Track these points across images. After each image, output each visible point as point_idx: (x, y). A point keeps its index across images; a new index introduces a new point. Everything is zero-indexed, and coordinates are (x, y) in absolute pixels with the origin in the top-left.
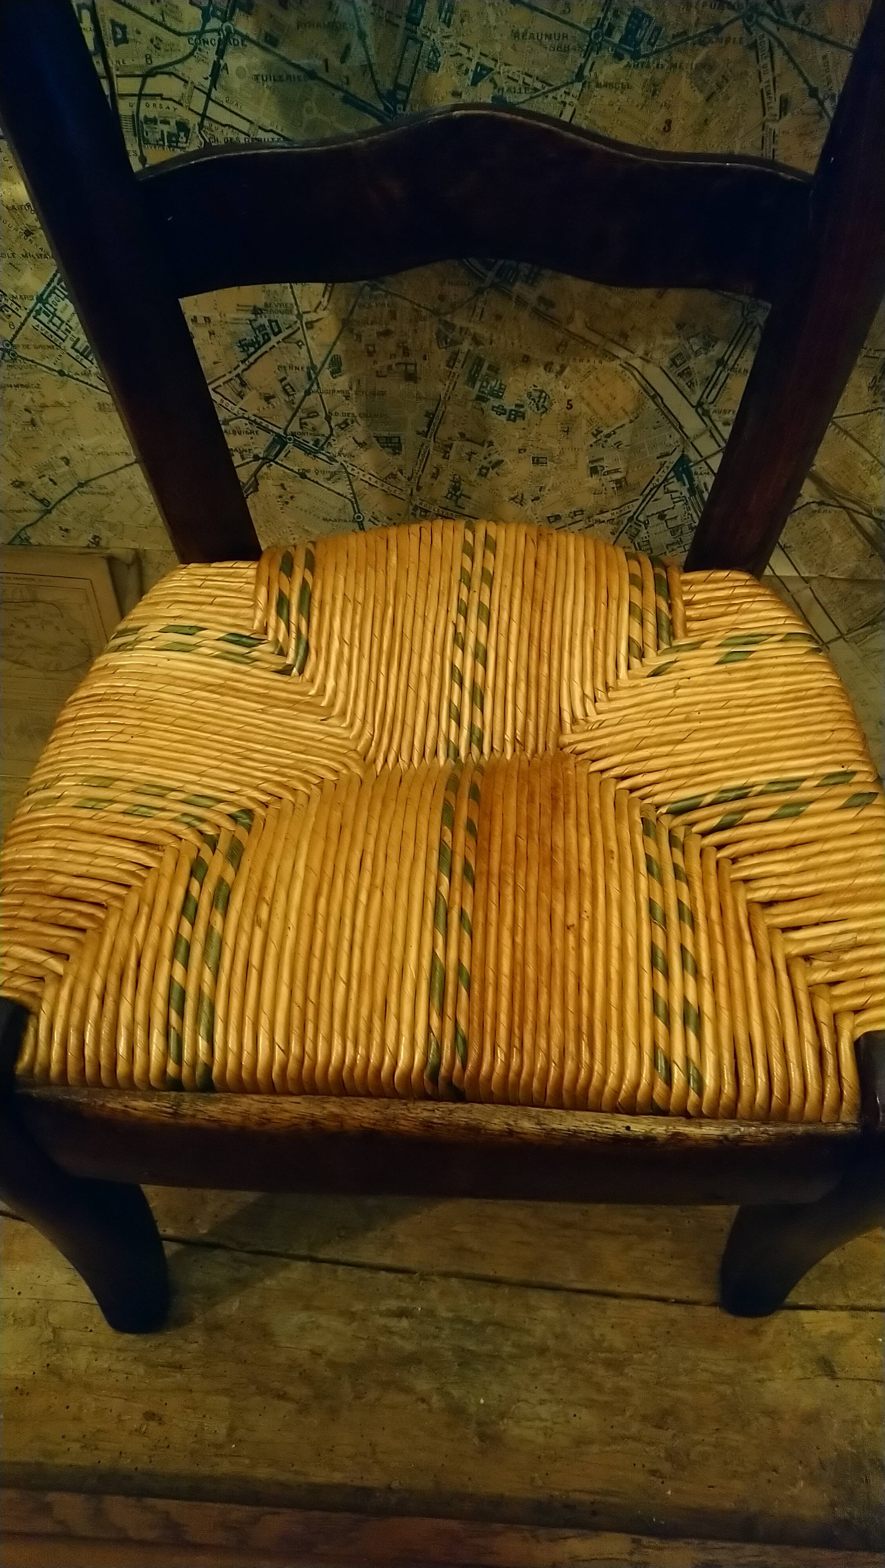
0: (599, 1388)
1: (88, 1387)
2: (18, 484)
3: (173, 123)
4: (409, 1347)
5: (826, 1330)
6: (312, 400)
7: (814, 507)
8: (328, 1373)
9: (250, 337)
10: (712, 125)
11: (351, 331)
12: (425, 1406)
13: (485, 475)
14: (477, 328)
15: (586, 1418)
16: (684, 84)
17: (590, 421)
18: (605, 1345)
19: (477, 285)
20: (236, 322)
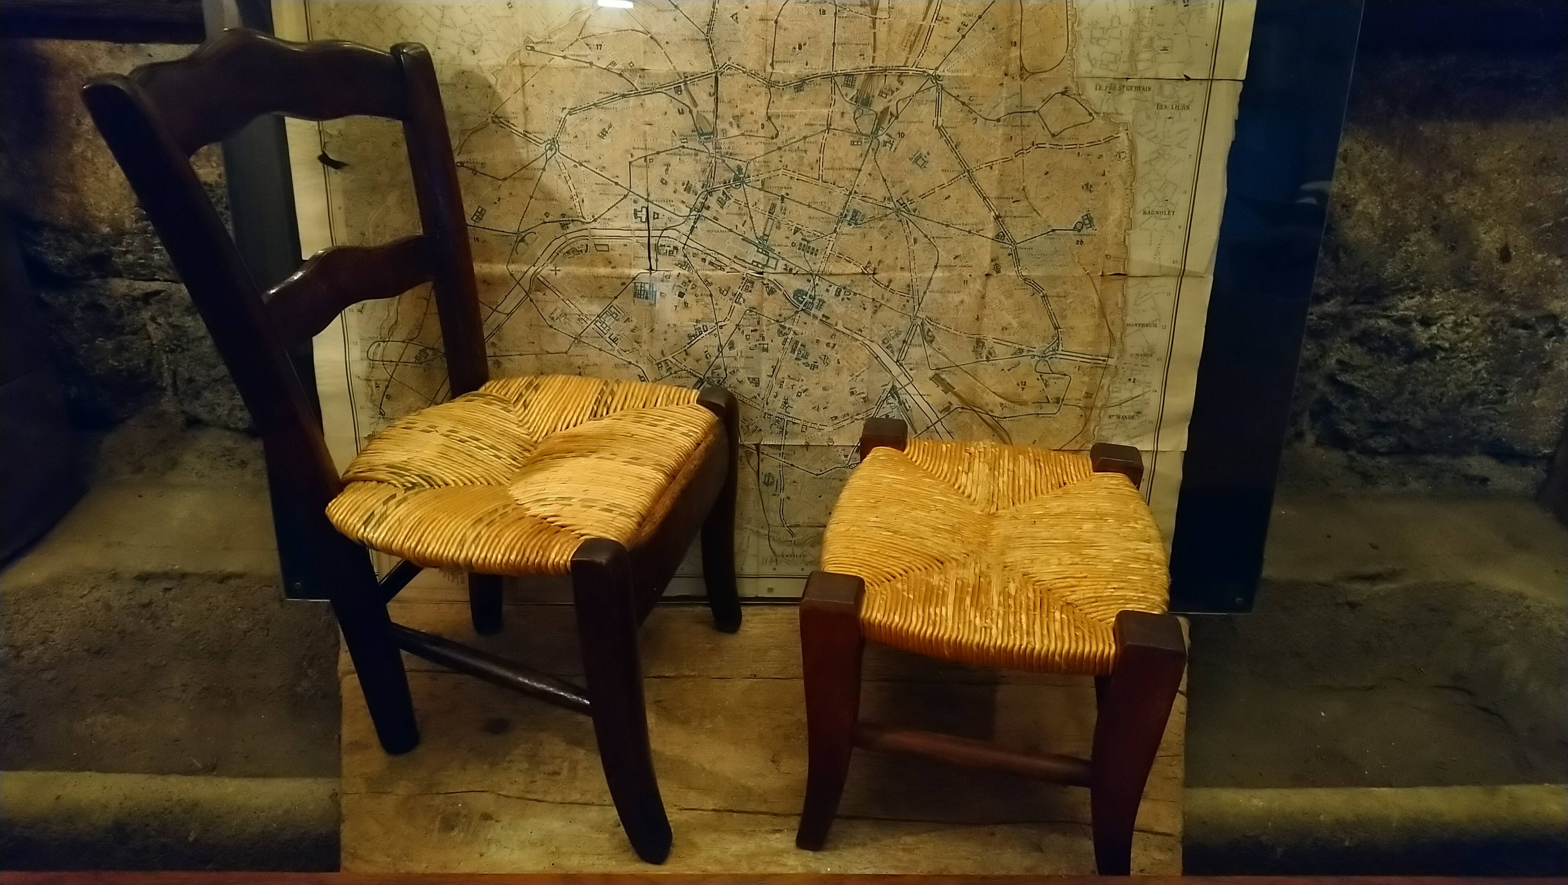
3: (672, 247)
6: (719, 360)
7: (960, 410)
9: (693, 332)
10: (888, 247)
11: (739, 329)
13: (800, 396)
14: (795, 328)
16: (876, 233)
17: (848, 369)
19: (796, 309)
20: (688, 326)
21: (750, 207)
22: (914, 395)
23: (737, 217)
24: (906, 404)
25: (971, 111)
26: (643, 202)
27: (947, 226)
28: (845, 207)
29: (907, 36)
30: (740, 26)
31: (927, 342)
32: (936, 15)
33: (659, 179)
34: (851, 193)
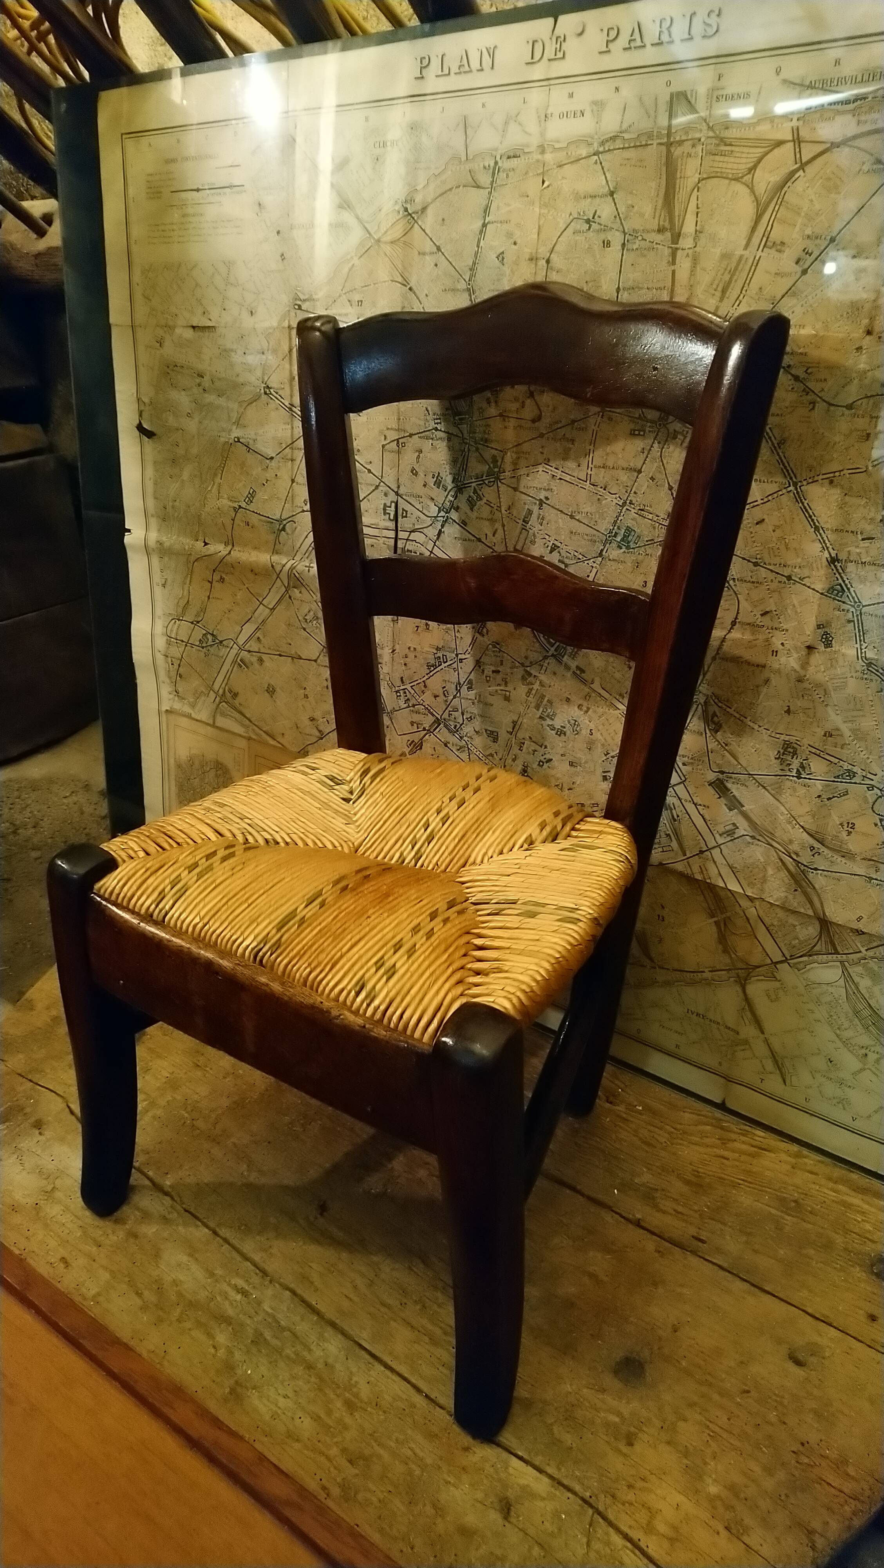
0: (329, 1412)
1: (46, 1225)
2: (312, 719)
4: (230, 1312)
5: (522, 1482)
6: (456, 702)
7: (747, 838)
8: (174, 1298)
9: (433, 662)
11: (481, 667)
12: (213, 1351)
13: (542, 766)
14: (543, 678)
15: (306, 1426)
16: (653, 564)
17: (603, 745)
18: (355, 1390)
19: (545, 654)
20: (427, 653)
21: (503, 511)
22: (686, 800)
23: (487, 523)
24: (674, 811)
25: (807, 391)
26: (392, 497)
27: (756, 564)
28: (615, 522)
29: (719, 274)
30: (506, 270)
31: (710, 730)
32: (765, 239)
33: (409, 468)
34: (625, 503)
